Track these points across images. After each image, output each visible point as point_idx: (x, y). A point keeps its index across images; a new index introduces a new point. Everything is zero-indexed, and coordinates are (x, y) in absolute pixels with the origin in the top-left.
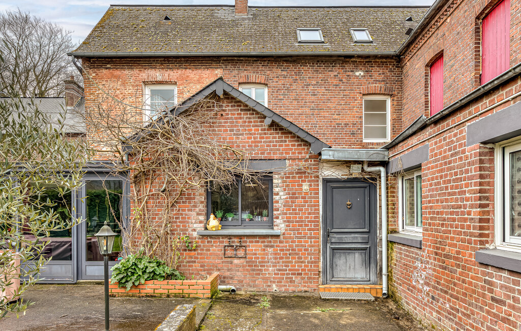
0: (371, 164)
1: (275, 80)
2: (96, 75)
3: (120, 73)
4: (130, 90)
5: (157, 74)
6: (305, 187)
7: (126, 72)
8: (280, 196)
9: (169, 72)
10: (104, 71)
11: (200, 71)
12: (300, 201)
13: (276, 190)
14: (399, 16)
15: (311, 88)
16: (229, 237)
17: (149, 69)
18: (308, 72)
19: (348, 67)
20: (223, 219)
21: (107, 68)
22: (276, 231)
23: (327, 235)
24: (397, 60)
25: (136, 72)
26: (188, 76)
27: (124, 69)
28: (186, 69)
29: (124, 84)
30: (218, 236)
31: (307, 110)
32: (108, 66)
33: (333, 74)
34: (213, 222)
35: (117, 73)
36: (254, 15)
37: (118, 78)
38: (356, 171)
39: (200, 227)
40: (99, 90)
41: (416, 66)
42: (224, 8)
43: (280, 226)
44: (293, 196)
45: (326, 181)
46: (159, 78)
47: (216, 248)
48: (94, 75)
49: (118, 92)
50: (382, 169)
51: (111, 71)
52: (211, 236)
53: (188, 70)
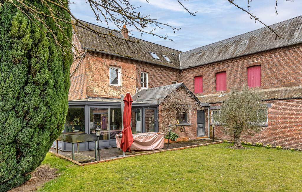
1: (151, 71)
2: (91, 58)
3: (101, 60)
4: (104, 67)
5: (115, 63)
7: (103, 59)
8: (190, 114)
9: (119, 62)
11: (129, 64)
12: (194, 116)
15: (160, 76)
17: (112, 60)
19: (169, 70)
21: (95, 56)
25: (107, 60)
26: (125, 65)
27: (102, 58)
28: (125, 62)
29: (102, 64)
32: (96, 55)
33: (165, 72)
35: (100, 59)
40: (92, 65)
43: (190, 122)
45: (198, 111)
46: (115, 64)
48: (90, 58)
49: (100, 67)
50: (209, 108)
51: (97, 58)
53: (125, 63)
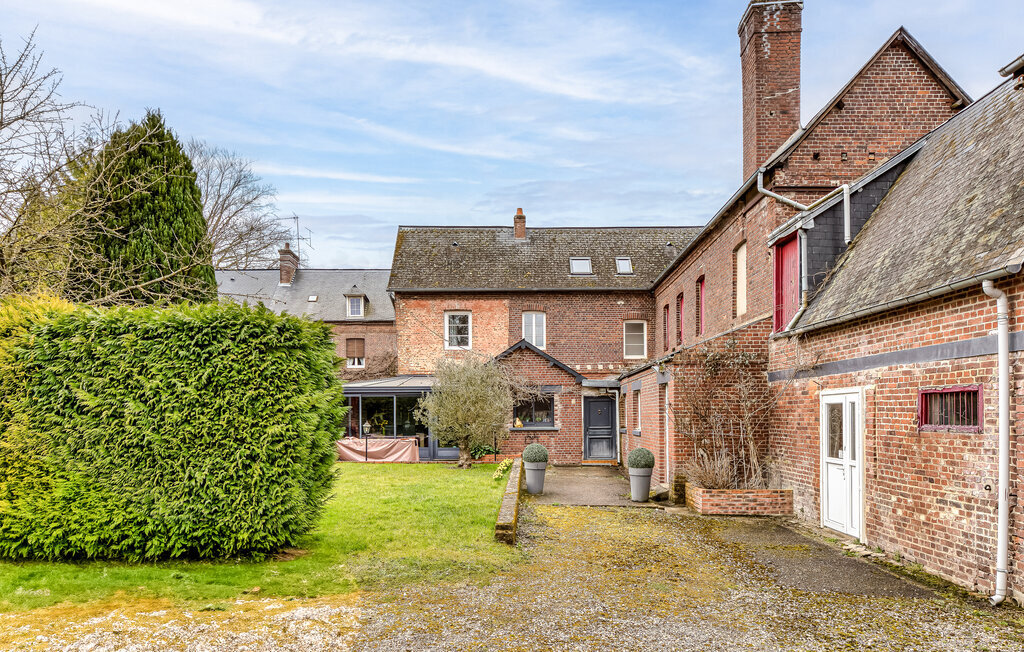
0: (611, 388)
1: (552, 308)
2: (407, 304)
3: (425, 303)
4: (433, 316)
5: (456, 304)
6: (573, 401)
7: (431, 302)
8: (558, 407)
9: (466, 302)
10: (413, 301)
11: (490, 301)
12: (569, 410)
13: (556, 403)
14: (661, 239)
16: (528, 431)
17: (449, 299)
18: (578, 301)
19: (611, 297)
20: (523, 421)
21: (413, 299)
22: (556, 428)
23: (586, 430)
24: (650, 294)
25: (438, 302)
26: (481, 305)
27: (429, 299)
28: (479, 299)
29: (428, 311)
30: (521, 431)
31: (578, 333)
32: (415, 297)
33: (599, 303)
34: (518, 423)
35: (423, 302)
36: (532, 238)
37: (423, 306)
38: (603, 393)
39: (510, 426)
40: (408, 316)
41: (667, 296)
42: (504, 229)
43: (558, 425)
44: (566, 407)
45: (585, 398)
46: (458, 307)
47: (520, 438)
48: (404, 304)
49: (424, 318)
50: (617, 392)
51: (417, 301)
52: (517, 431)
53: (481, 300)
